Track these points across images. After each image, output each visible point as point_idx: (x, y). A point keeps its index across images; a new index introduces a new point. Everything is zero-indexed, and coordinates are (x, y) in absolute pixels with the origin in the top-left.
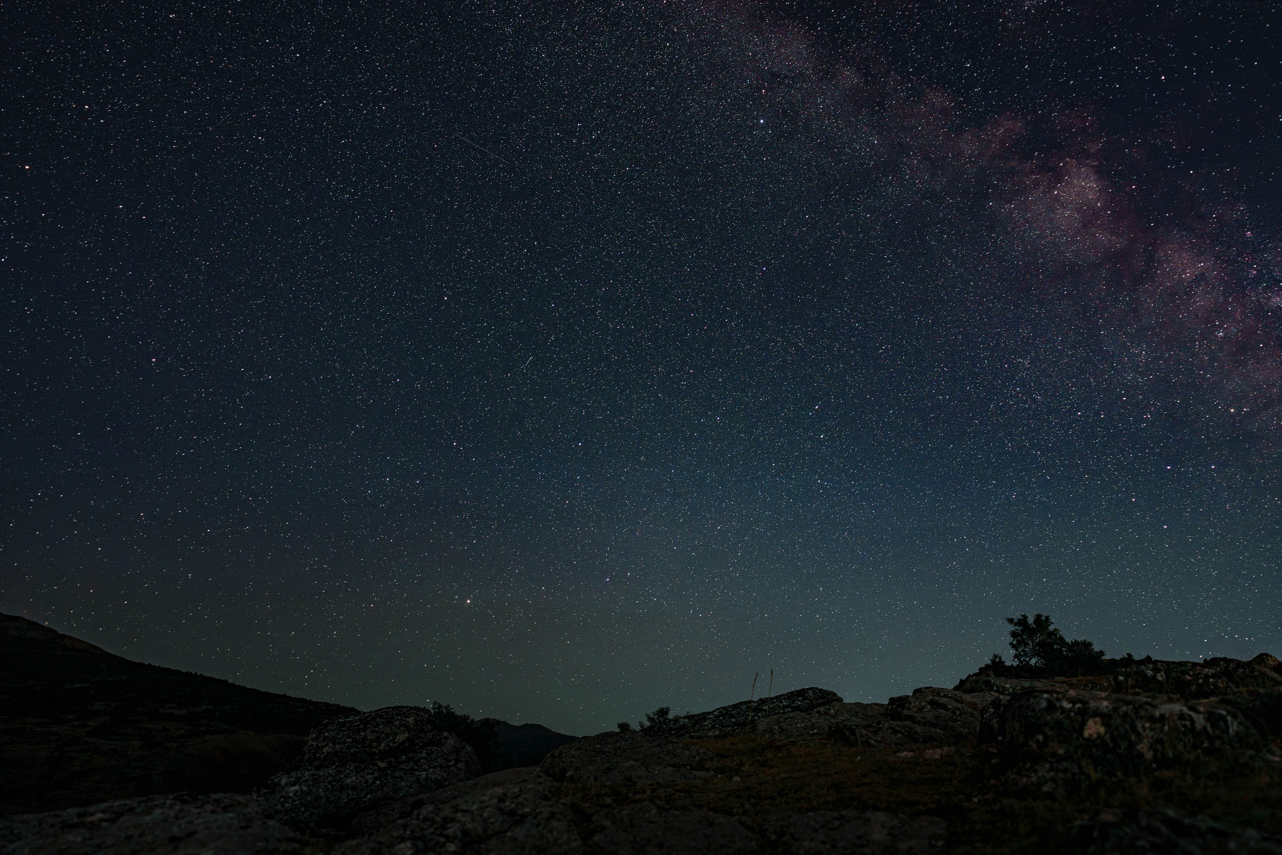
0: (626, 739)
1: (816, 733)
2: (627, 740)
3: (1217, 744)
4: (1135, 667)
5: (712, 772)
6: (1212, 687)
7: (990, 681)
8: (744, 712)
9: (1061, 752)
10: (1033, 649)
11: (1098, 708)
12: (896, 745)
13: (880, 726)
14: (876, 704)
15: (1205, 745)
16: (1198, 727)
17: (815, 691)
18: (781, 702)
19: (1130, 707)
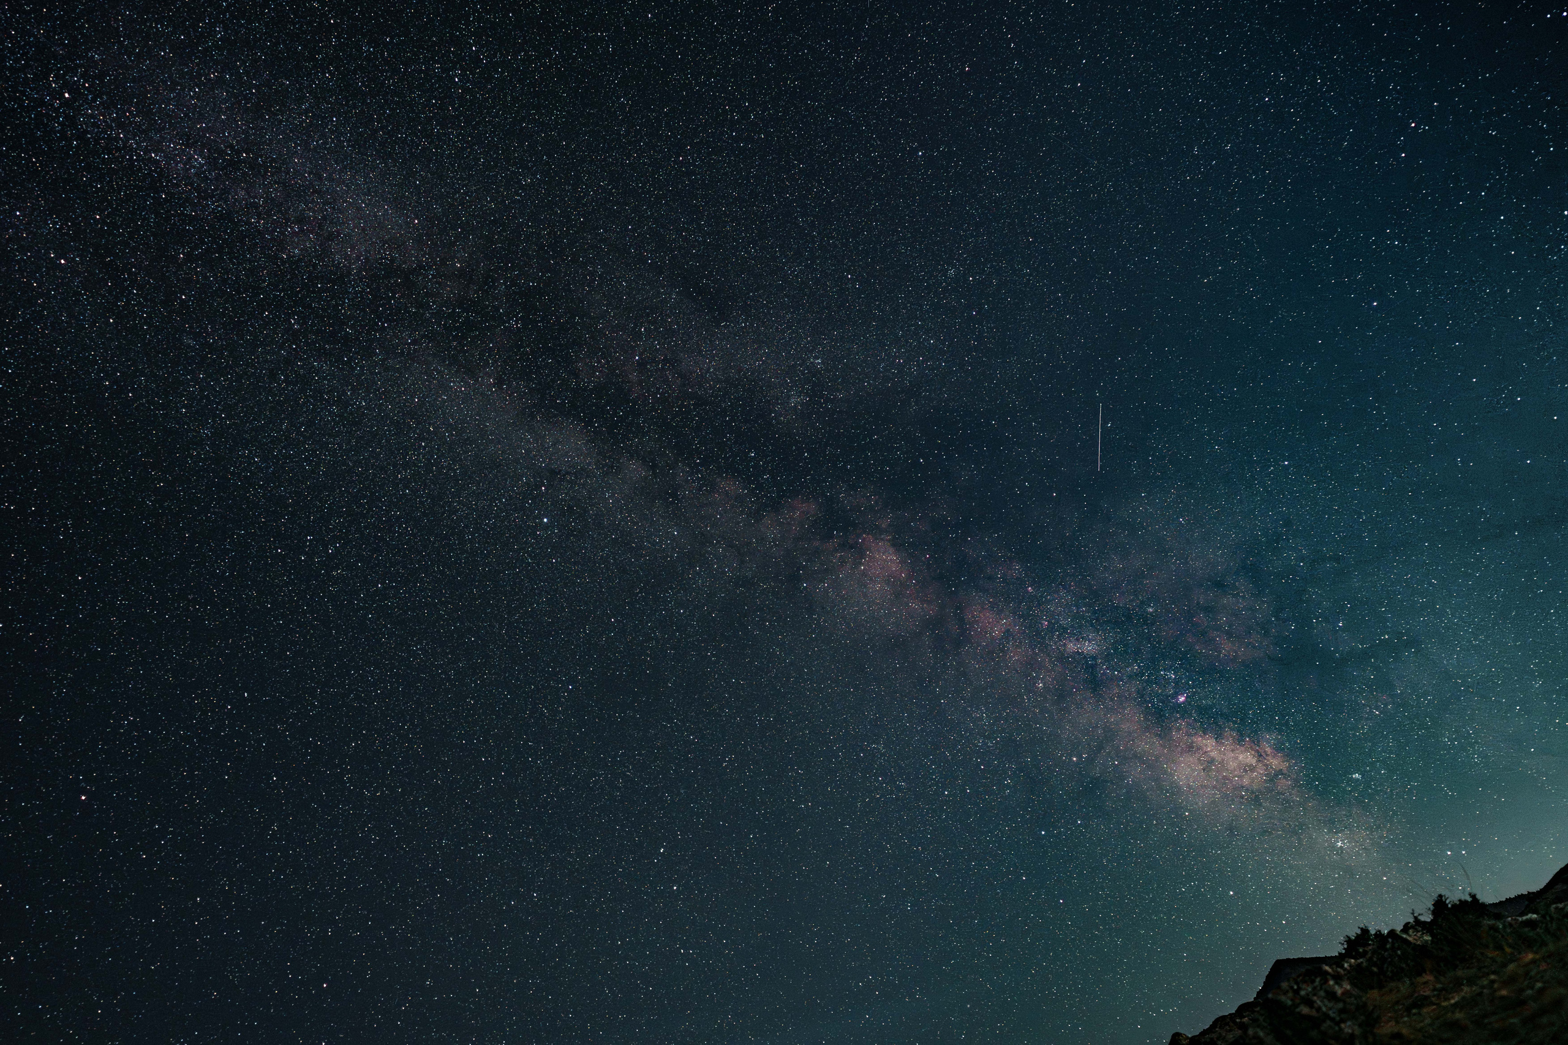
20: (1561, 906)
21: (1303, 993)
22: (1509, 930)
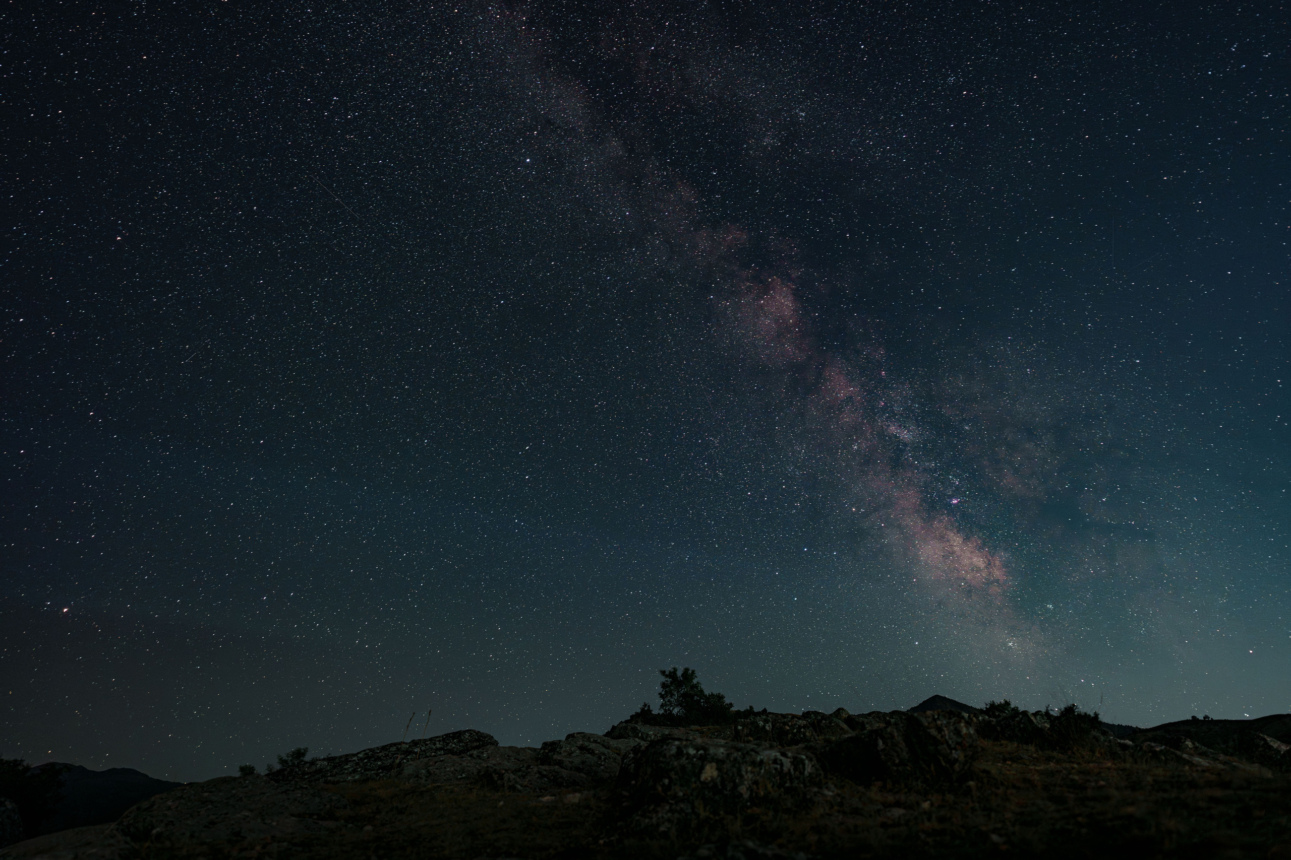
0: (244, 785)
1: (464, 778)
2: (246, 787)
3: (795, 784)
4: (753, 718)
5: (342, 822)
6: (802, 736)
7: (637, 728)
8: (393, 755)
9: (681, 794)
10: (677, 700)
11: (716, 754)
12: (540, 789)
13: (529, 770)
14: (529, 748)
15: (787, 785)
16: (785, 769)
17: (471, 734)
18: (435, 744)
19: (740, 753)
20: (1153, 744)
21: (939, 722)
22: (1106, 743)
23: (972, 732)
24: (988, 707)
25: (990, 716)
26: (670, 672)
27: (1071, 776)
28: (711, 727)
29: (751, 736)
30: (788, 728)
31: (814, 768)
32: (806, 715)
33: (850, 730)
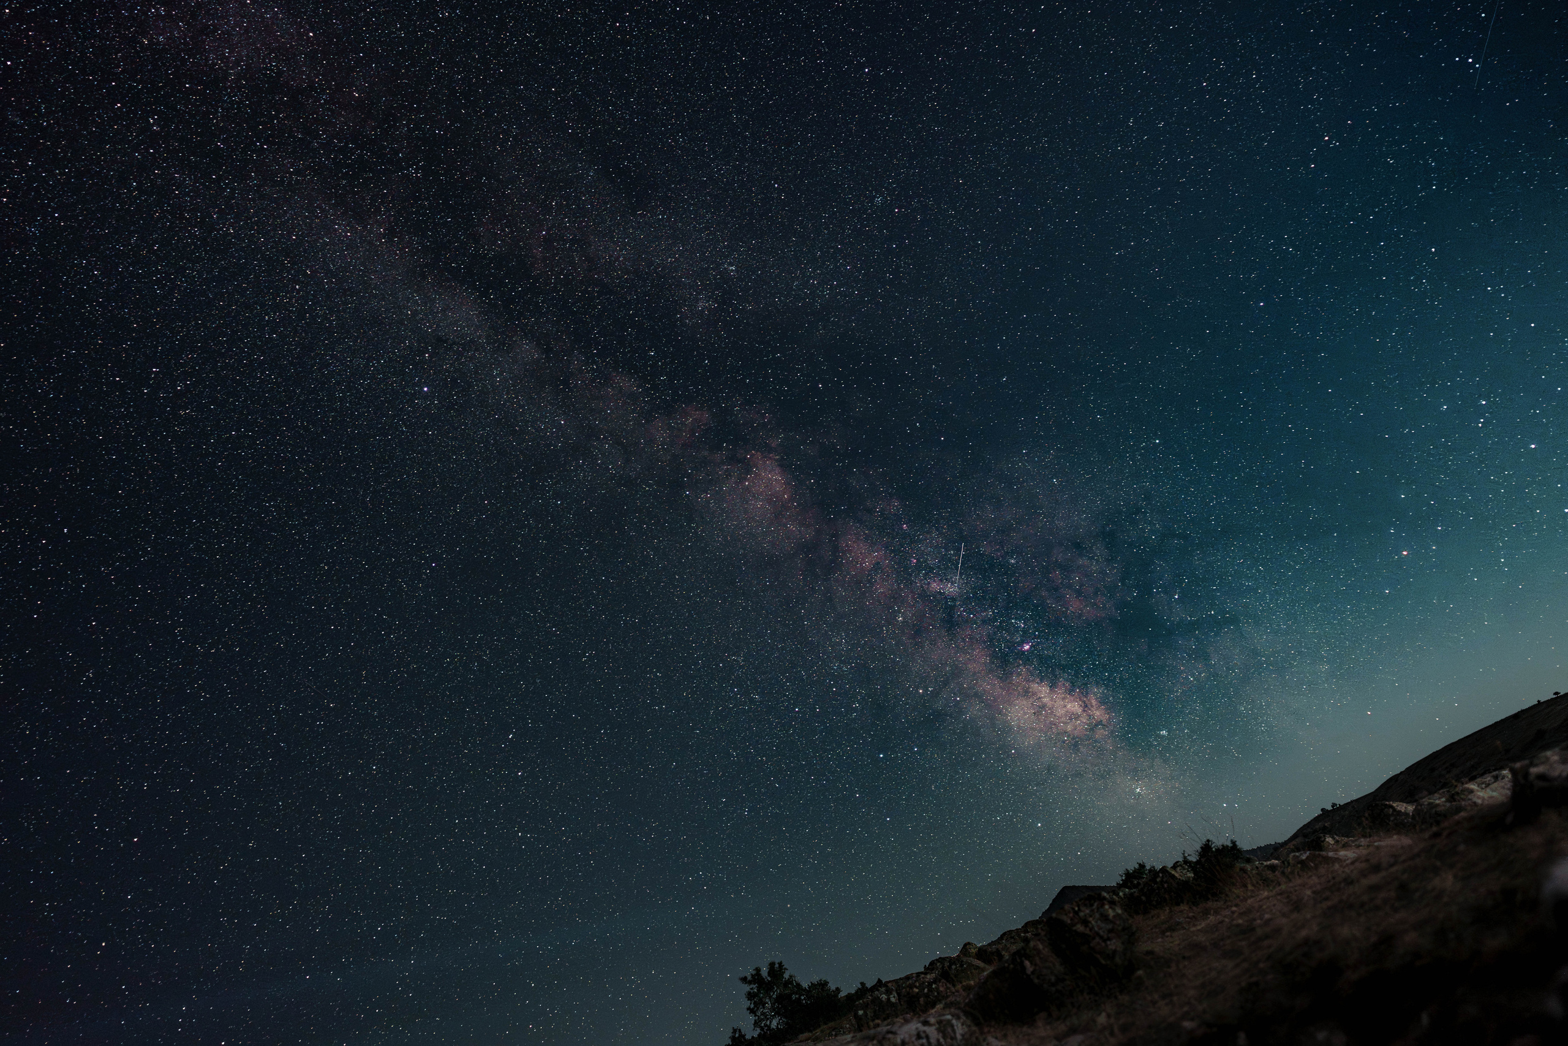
4: (870, 995)
6: (936, 994)
21: (1081, 914)
23: (1120, 911)
24: (1124, 878)
25: (1130, 888)
26: (752, 976)
27: (1235, 922)
28: (824, 1027)
29: (877, 1019)
30: (917, 990)
31: (964, 1026)
32: (931, 967)
33: (987, 966)
